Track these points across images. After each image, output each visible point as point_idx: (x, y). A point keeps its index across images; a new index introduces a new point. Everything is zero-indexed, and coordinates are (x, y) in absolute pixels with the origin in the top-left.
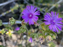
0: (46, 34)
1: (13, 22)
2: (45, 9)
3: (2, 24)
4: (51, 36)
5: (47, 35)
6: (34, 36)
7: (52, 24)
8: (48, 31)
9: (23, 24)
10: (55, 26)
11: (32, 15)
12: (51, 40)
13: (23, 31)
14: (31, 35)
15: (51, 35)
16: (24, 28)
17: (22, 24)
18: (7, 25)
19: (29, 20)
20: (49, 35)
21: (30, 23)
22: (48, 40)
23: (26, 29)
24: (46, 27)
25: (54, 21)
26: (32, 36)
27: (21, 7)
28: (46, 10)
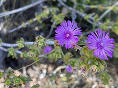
0: (89, 63)
1: (41, 42)
2: (93, 16)
3: (24, 44)
4: (97, 66)
5: (91, 65)
6: (74, 63)
7: (98, 48)
8: (94, 59)
9: (57, 45)
10: (103, 51)
11: (70, 35)
12: (96, 71)
13: (57, 57)
14: (69, 61)
15: (97, 64)
16: (58, 53)
17: (55, 46)
18: (32, 45)
19: (66, 42)
20: (93, 64)
21: (68, 46)
22: (92, 71)
23: (61, 54)
24: (90, 53)
25: (102, 44)
26: (72, 63)
27: (53, 13)
28: (96, 19)
